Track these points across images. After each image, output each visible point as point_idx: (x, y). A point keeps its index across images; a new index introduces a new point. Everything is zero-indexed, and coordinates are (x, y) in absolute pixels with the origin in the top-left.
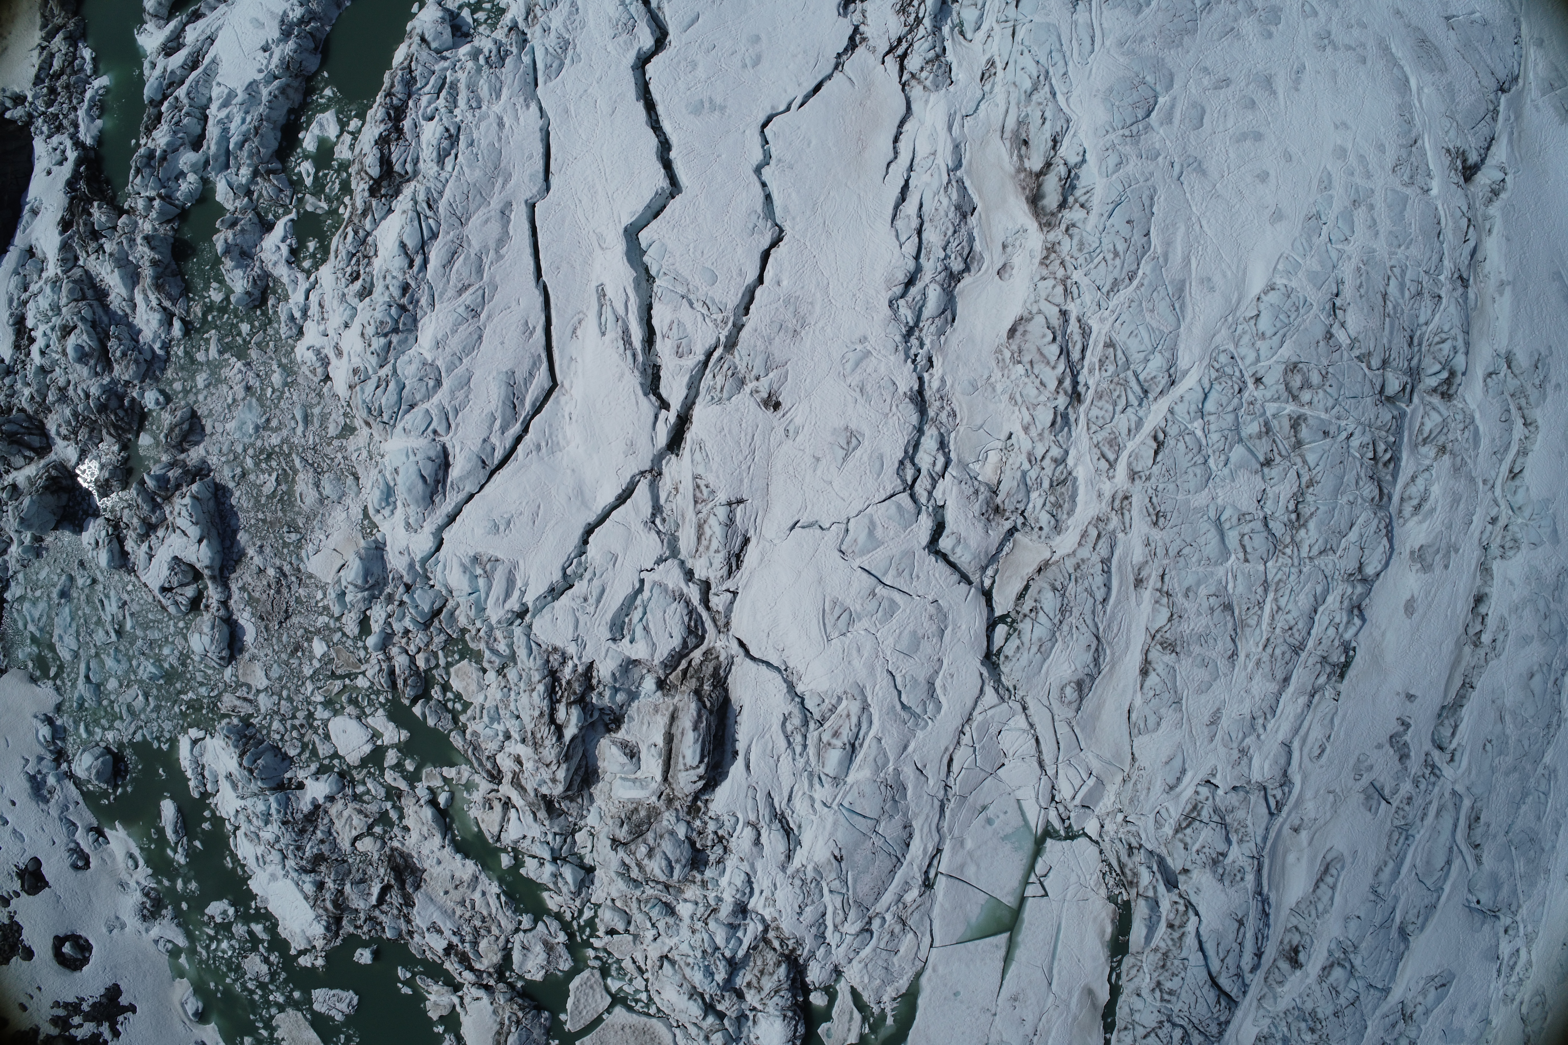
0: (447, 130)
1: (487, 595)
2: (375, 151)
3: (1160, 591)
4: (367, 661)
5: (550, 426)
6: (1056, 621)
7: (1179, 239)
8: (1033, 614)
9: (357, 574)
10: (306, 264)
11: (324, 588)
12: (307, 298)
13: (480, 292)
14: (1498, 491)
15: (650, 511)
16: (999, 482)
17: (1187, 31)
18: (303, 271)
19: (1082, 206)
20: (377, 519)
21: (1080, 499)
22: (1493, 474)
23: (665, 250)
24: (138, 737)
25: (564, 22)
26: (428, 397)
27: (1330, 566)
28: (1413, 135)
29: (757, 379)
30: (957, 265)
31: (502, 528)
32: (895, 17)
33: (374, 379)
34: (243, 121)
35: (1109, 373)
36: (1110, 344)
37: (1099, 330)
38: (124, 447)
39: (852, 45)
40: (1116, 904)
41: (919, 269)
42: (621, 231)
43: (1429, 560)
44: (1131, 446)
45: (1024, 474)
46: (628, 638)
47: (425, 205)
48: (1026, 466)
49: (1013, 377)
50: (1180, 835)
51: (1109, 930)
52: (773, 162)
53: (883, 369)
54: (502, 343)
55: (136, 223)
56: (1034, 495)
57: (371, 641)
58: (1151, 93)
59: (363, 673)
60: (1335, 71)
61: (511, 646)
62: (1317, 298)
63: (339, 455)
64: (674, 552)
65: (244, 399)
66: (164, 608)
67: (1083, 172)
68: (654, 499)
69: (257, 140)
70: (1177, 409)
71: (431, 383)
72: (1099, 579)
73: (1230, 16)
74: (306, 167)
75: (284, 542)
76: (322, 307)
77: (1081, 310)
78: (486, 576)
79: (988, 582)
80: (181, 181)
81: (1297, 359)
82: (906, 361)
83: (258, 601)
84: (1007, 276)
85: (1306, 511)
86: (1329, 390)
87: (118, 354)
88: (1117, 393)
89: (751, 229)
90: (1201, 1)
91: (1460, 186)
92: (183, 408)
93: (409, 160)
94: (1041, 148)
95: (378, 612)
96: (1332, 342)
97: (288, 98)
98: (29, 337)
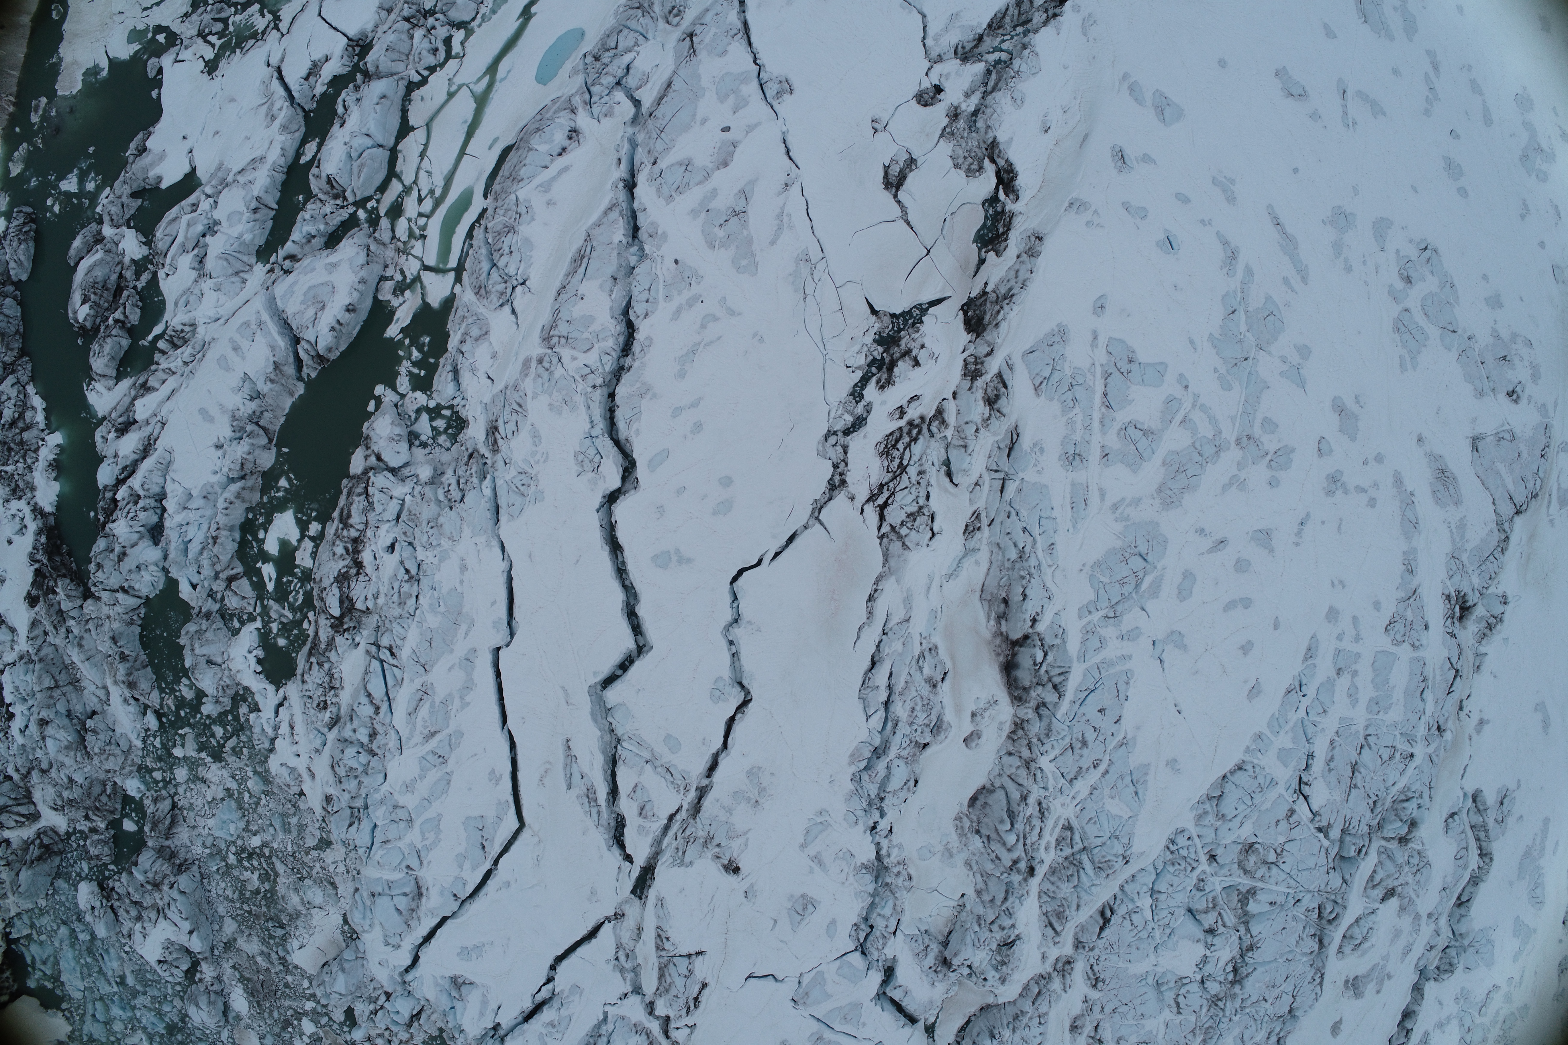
0: (407, 571)
1: (463, 1015)
2: (335, 590)
3: (1093, 1038)
5: (519, 865)
11: (310, 979)
12: (277, 713)
13: (447, 739)
14: (1442, 921)
15: (614, 952)
16: (950, 933)
17: (1189, 489)
19: (1055, 687)
20: (356, 927)
22: (1440, 907)
23: (629, 715)
25: (526, 455)
26: (399, 835)
28: (1414, 585)
29: (718, 845)
30: (923, 737)
31: (474, 956)
32: (877, 460)
33: (346, 813)
34: (201, 527)
35: (1064, 853)
36: (1069, 828)
37: (1058, 815)
39: (832, 487)
42: (586, 689)
43: (1361, 988)
44: (1078, 918)
45: (973, 935)
47: (388, 653)
48: (976, 927)
49: (970, 846)
52: (743, 622)
53: (841, 841)
54: (470, 789)
55: (102, 608)
56: (981, 953)
58: (1141, 565)
60: (1341, 519)
62: (1285, 775)
63: (318, 865)
64: (637, 988)
65: (223, 799)
68: (618, 939)
69: (216, 550)
70: (1127, 888)
71: (402, 825)
72: (1036, 1031)
73: (1238, 464)
74: (268, 570)
75: (270, 934)
76: (292, 728)
77: (1043, 793)
78: (461, 999)
79: (932, 1020)
80: (143, 573)
81: (1254, 840)
82: (865, 832)
83: (248, 980)
84: (973, 744)
85: (1243, 971)
86: (1282, 866)
87: (97, 750)
88: (1070, 872)
89: (717, 695)
90: (1209, 450)
91: (1453, 635)
92: (164, 799)
93: (370, 596)
94: (1019, 624)
95: (361, 1009)
96: (1292, 820)
97: (244, 501)
98: (8, 711)
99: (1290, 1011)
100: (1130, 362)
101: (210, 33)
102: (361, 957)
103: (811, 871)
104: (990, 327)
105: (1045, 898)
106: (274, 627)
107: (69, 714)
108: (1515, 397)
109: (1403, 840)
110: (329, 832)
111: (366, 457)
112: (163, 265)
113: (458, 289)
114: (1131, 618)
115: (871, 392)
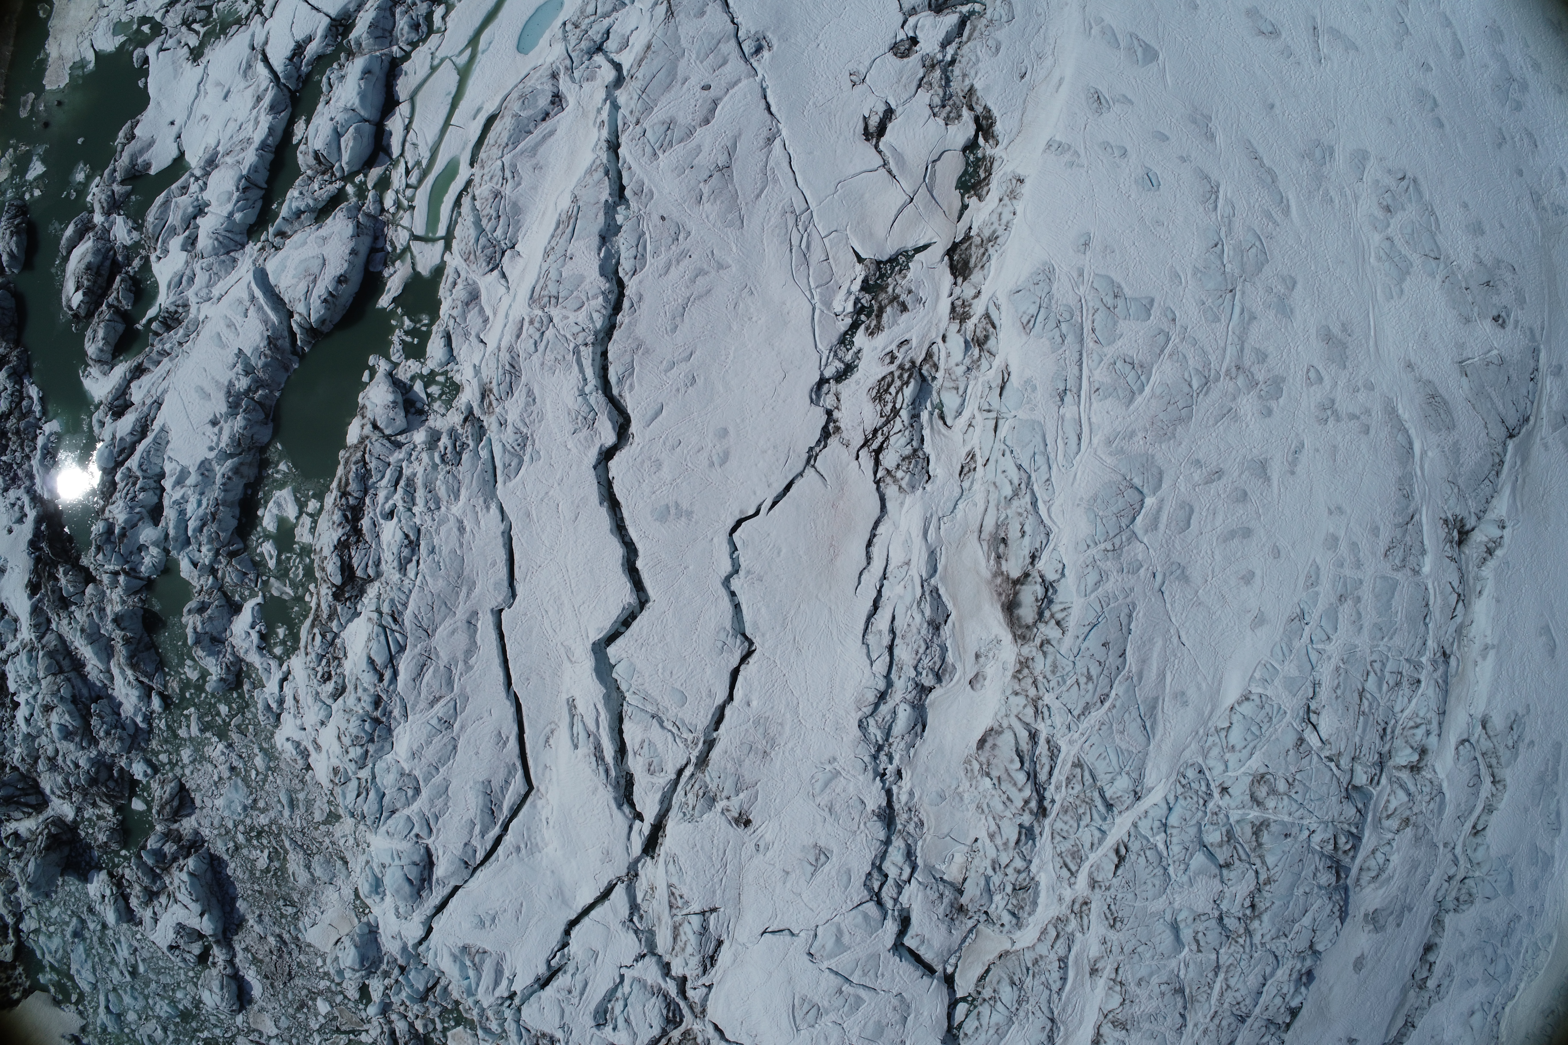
0: (407, 536)
1: (478, 985)
2: (335, 559)
3: (1114, 980)
4: (369, 1022)
5: (529, 829)
6: (1013, 1009)
7: (1155, 655)
8: (992, 1002)
9: (354, 961)
10: (278, 651)
11: (323, 957)
12: (281, 687)
13: (452, 704)
14: (1458, 850)
15: (627, 913)
16: (965, 880)
17: (1180, 420)
18: (275, 657)
19: (1058, 623)
20: (368, 901)
21: (1041, 900)
22: (1455, 836)
23: (633, 670)
25: (521, 415)
26: (408, 804)
27: (1282, 948)
28: (1411, 511)
29: (728, 798)
30: (927, 680)
31: (487, 924)
32: (870, 405)
33: (354, 784)
34: (199, 504)
35: (1075, 792)
36: (1078, 765)
37: (1068, 752)
38: (118, 810)
39: (826, 434)
41: (890, 684)
42: (589, 647)
43: (1382, 922)
44: (1093, 857)
45: (988, 879)
46: (610, 1026)
47: (390, 619)
48: (990, 872)
49: (981, 789)
52: (742, 572)
53: (851, 789)
54: (477, 753)
55: (104, 592)
56: (997, 898)
57: (372, 1010)
58: (1138, 497)
59: (367, 1031)
60: (1334, 446)
61: (501, 1026)
62: (1291, 704)
63: (327, 840)
64: (652, 949)
65: (230, 778)
67: (1061, 587)
68: (631, 899)
69: (215, 526)
70: (1140, 824)
71: (410, 793)
72: (1057, 975)
75: (281, 913)
76: (297, 702)
77: (1051, 731)
78: (475, 968)
79: (950, 970)
80: (144, 554)
81: (1264, 770)
82: (874, 779)
83: (261, 961)
84: (978, 686)
85: (1261, 906)
86: (1294, 796)
87: (102, 734)
88: (1082, 811)
89: (720, 646)
90: (1198, 382)
91: (1453, 559)
92: (171, 781)
93: (370, 564)
95: (376, 985)
96: (1302, 749)
97: (242, 477)
98: (12, 700)
99: (1311, 946)
100: (1116, 297)
101: (194, 21)
102: (374, 931)
103: (823, 820)
104: (977, 269)
107: (74, 700)
108: (1500, 321)
109: (1415, 769)
110: (338, 805)
111: (363, 427)
112: (155, 249)
113: (447, 257)
114: (1130, 551)
115: (860, 338)
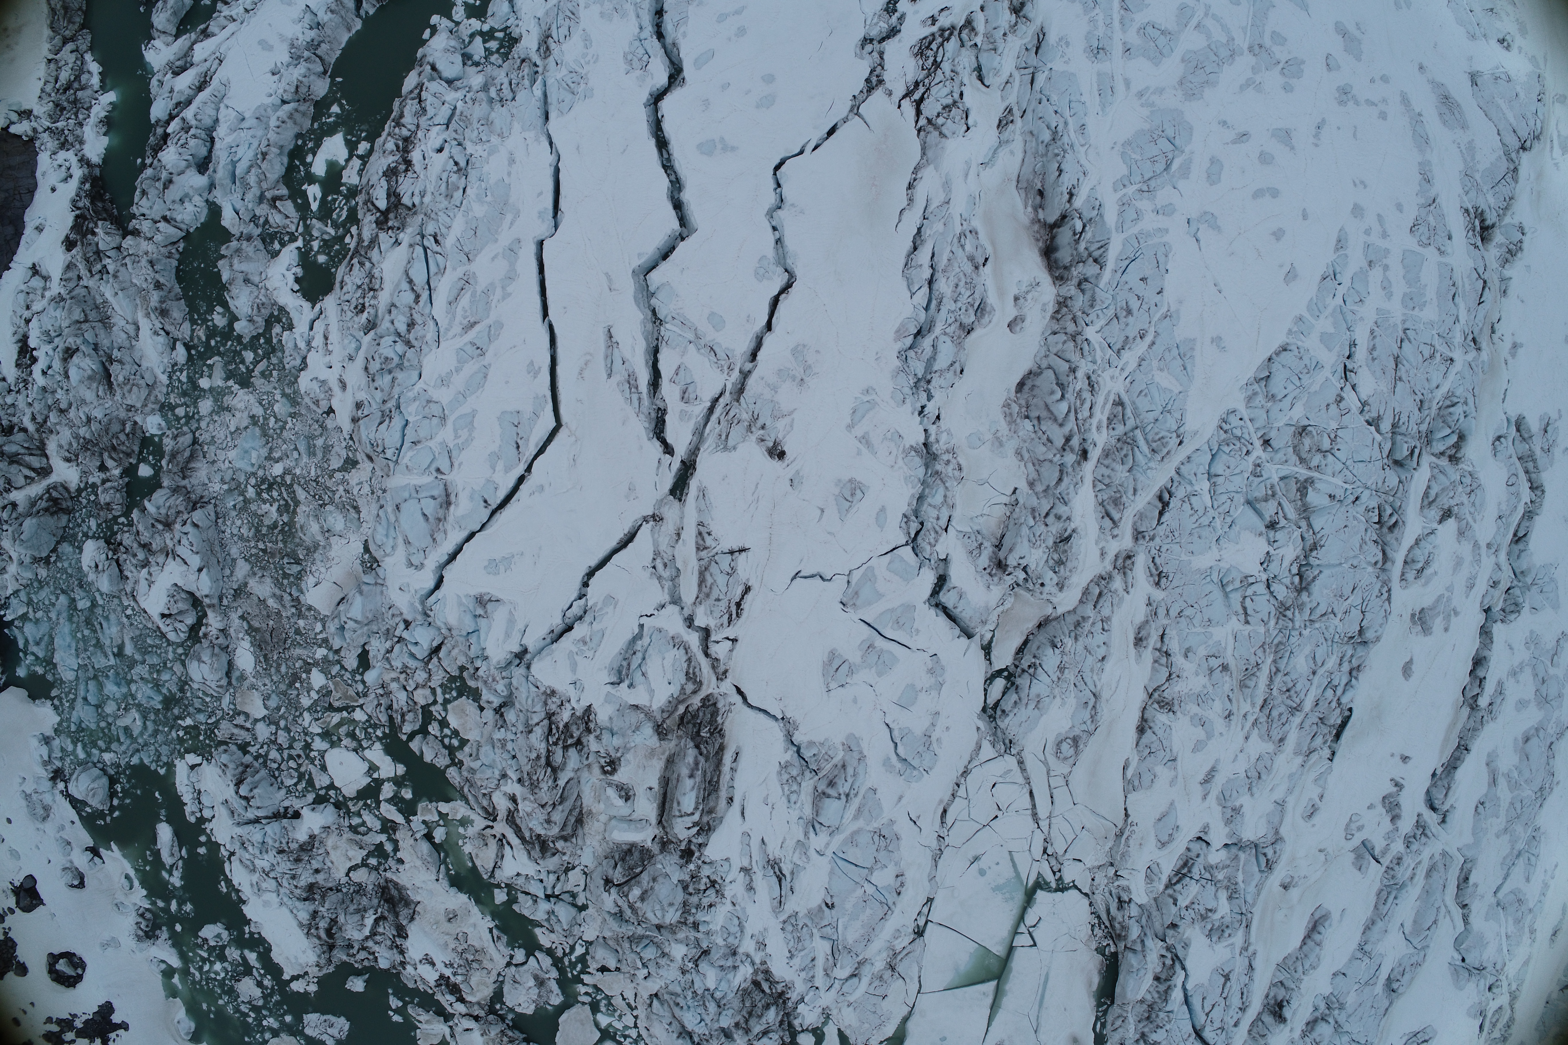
0: (456, 164)
1: (487, 636)
2: (384, 183)
3: (1159, 650)
5: (554, 467)
6: (1054, 678)
7: (1192, 297)
8: (1032, 671)
11: (323, 621)
12: (311, 329)
13: (487, 330)
14: (1502, 555)
15: (651, 556)
16: (1003, 537)
17: (1209, 84)
18: (308, 300)
19: (1096, 261)
20: (378, 554)
21: (1083, 556)
22: (1498, 538)
23: (672, 297)
24: (135, 761)
25: (577, 56)
26: (432, 435)
27: (1331, 629)
28: (1432, 194)
29: (763, 427)
30: (967, 317)
31: (503, 569)
32: (912, 60)
33: (377, 414)
34: (251, 146)
35: (1117, 432)
36: (1119, 403)
37: (1108, 388)
39: (868, 88)
40: (1103, 955)
41: (929, 321)
42: (630, 272)
43: (1429, 623)
44: (1135, 505)
45: (1027, 530)
46: (627, 682)
47: (432, 240)
48: (1029, 522)
49: (1020, 432)
50: (1170, 891)
51: (1096, 980)
52: (786, 206)
53: (889, 421)
54: (507, 383)
55: (141, 244)
58: (1170, 147)
59: (361, 706)
61: (509, 686)
62: (1329, 360)
63: (341, 488)
64: (675, 598)
65: (247, 428)
66: (163, 635)
68: (656, 544)
69: (264, 166)
70: (1184, 470)
71: (435, 421)
72: (1100, 638)
73: (1253, 68)
74: (314, 191)
75: (285, 574)
76: (326, 338)
77: (1092, 367)
78: (486, 616)
79: (988, 636)
80: (186, 204)
81: (1306, 423)
82: (913, 414)
83: (257, 630)
84: (1018, 329)
85: (1309, 574)
86: (1337, 453)
87: (121, 378)
88: (1124, 452)
89: (761, 274)
90: (1224, 53)
91: (1476, 247)
92: (185, 434)
93: (417, 192)
94: (1057, 200)
95: (377, 647)
96: (1342, 405)
97: (295, 125)
98: (32, 356)
99: (1361, 632)
102: (380, 584)
103: (859, 453)
105: (1100, 486)
106: (315, 245)
107: (96, 347)
108: (1505, 44)
109: (1454, 459)
110: (356, 449)
111: (421, 73)
114: (1164, 195)
